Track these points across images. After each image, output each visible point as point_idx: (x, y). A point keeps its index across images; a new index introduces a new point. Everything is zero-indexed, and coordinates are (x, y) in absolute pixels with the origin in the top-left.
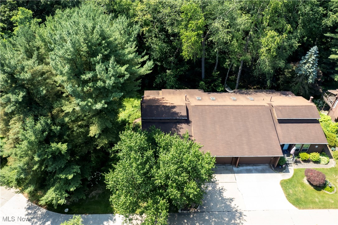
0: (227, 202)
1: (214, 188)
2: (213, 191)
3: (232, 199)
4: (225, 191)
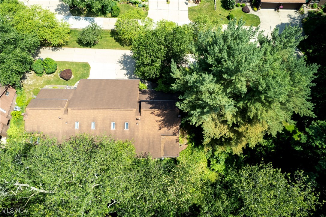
0: (125, 68)
3: (122, 69)
4: (124, 74)
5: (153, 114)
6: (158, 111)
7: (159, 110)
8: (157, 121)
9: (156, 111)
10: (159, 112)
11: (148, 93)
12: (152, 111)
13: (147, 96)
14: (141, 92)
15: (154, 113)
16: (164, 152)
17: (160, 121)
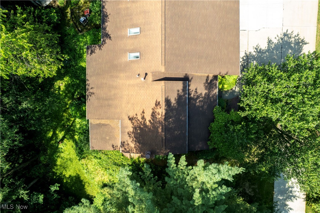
0: (272, 47)
1: (254, 58)
2: (258, 60)
3: (269, 40)
4: (259, 46)
5: (156, 105)
6: (161, 113)
7: (163, 117)
8: (143, 112)
9: (161, 111)
10: (160, 116)
11: (209, 92)
12: (161, 103)
13: (202, 91)
14: (210, 79)
15: (158, 107)
16: (97, 124)
17: (143, 118)
